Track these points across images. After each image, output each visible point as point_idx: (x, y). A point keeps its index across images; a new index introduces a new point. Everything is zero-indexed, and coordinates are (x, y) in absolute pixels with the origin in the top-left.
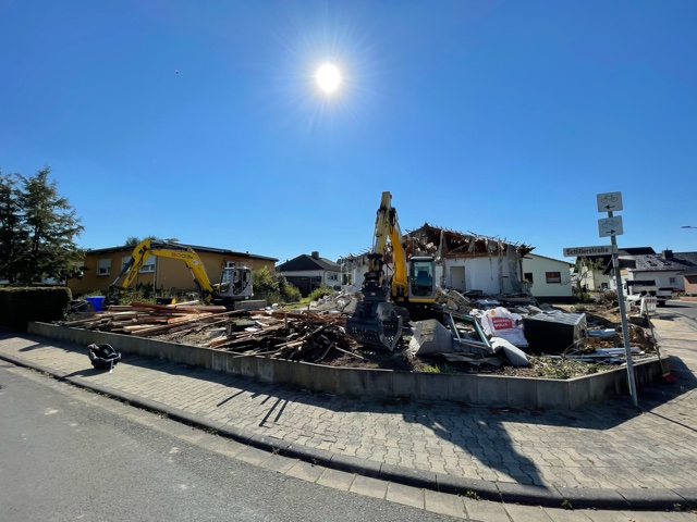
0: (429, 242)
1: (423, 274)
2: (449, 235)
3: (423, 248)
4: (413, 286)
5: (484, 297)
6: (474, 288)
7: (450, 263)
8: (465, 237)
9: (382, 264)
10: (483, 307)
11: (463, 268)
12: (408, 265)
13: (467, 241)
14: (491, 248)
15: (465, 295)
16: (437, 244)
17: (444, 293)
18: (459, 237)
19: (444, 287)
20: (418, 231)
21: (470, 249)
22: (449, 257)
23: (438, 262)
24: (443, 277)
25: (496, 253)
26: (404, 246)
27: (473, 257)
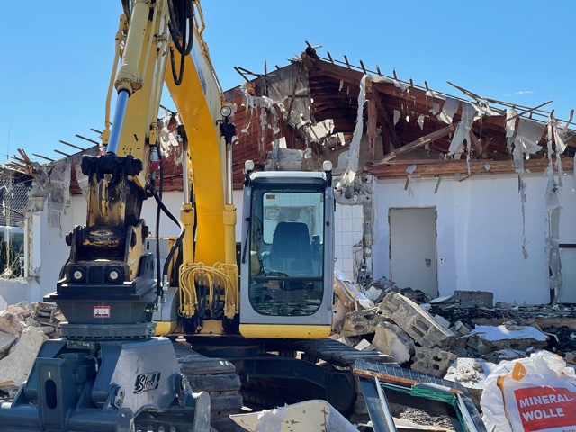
0: (318, 117)
1: (292, 232)
2: (386, 95)
3: (296, 138)
4: (258, 278)
5: (496, 316)
6: (465, 285)
7: (389, 194)
8: (441, 103)
9: (138, 195)
10: (491, 352)
11: (431, 213)
12: (239, 200)
13: (446, 118)
14: (525, 145)
15: (435, 310)
16: (346, 124)
17: (366, 302)
18: (420, 101)
19: (364, 280)
20: (280, 74)
21: (455, 147)
22: (384, 174)
23: (348, 193)
24: (364, 244)
25: (538, 161)
26: (227, 130)
27: (464, 175)
